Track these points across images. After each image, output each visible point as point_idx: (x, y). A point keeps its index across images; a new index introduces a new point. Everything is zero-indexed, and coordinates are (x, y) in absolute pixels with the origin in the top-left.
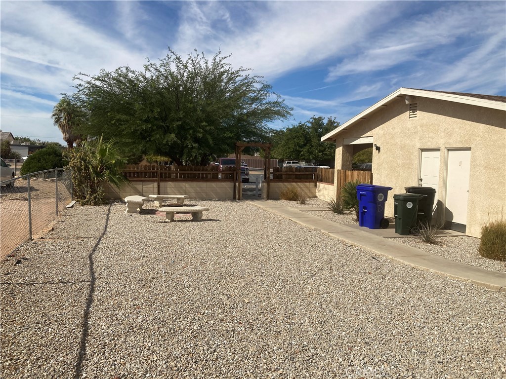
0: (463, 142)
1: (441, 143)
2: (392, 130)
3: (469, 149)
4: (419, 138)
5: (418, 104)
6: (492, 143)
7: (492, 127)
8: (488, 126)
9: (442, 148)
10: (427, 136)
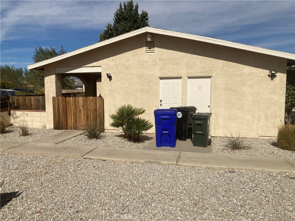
0: (205, 72)
1: (183, 72)
2: (126, 62)
3: (210, 77)
4: (158, 69)
5: (155, 42)
6: (230, 73)
7: (230, 62)
8: (227, 62)
9: (185, 77)
10: (168, 68)
